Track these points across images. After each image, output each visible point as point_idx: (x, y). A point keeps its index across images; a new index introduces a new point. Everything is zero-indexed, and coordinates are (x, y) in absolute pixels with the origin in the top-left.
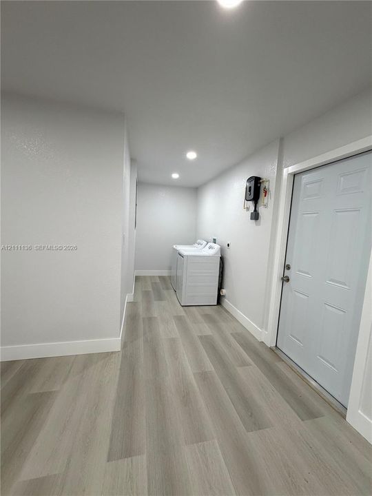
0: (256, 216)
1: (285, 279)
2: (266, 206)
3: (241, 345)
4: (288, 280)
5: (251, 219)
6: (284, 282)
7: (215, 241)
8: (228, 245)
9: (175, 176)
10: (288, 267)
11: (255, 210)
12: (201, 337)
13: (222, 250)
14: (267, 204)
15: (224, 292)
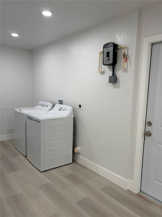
0: (114, 80)
1: (147, 134)
2: (125, 70)
3: (116, 199)
4: (150, 135)
5: (110, 82)
6: (146, 137)
7: (61, 102)
8: (80, 106)
9: (15, 35)
10: (150, 124)
11: (114, 74)
12: (79, 203)
13: (74, 111)
14: (127, 68)
15: (78, 149)
